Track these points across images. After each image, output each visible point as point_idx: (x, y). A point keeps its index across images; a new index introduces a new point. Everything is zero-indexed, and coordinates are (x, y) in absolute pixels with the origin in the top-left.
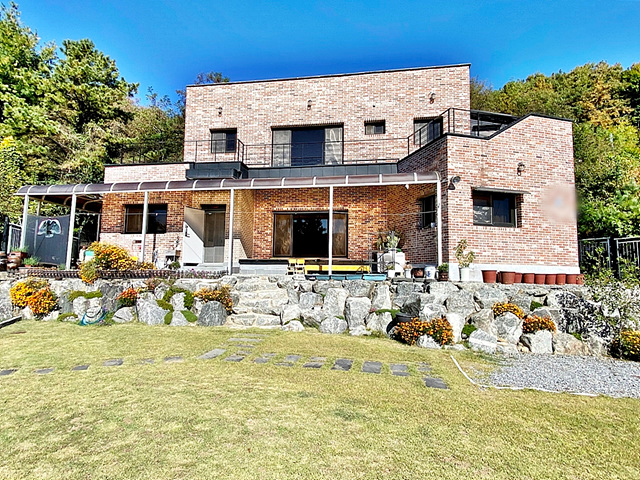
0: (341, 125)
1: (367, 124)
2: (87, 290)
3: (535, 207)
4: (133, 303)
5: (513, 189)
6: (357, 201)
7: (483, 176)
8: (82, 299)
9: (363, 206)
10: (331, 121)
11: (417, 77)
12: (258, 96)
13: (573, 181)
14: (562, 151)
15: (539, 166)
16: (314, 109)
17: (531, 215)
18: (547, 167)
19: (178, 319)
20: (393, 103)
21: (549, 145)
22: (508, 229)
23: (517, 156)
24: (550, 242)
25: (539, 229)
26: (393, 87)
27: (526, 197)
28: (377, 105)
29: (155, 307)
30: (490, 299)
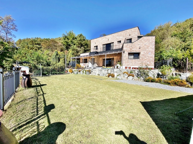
0: (113, 43)
1: (118, 42)
2: (76, 70)
3: (143, 55)
4: (80, 72)
5: (138, 52)
6: (115, 56)
7: (131, 50)
8: (75, 71)
9: (117, 57)
10: (112, 42)
11: (127, 31)
12: (101, 40)
13: (154, 49)
14: (151, 43)
15: (145, 47)
16: (109, 40)
17: (142, 56)
18: (147, 47)
19: (84, 74)
20: (123, 37)
21: (148, 42)
22: (136, 60)
23: (139, 45)
24: (146, 62)
25: (144, 59)
26: (123, 34)
27: (141, 53)
28: (120, 38)
29: (82, 72)
30: (123, 71)
